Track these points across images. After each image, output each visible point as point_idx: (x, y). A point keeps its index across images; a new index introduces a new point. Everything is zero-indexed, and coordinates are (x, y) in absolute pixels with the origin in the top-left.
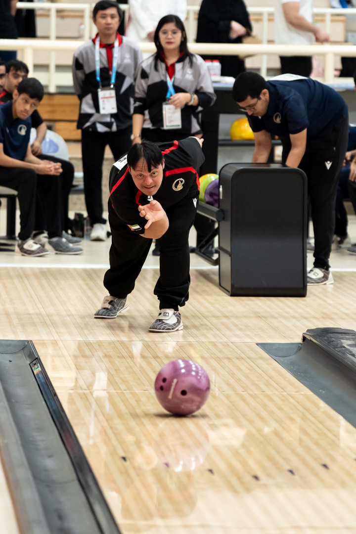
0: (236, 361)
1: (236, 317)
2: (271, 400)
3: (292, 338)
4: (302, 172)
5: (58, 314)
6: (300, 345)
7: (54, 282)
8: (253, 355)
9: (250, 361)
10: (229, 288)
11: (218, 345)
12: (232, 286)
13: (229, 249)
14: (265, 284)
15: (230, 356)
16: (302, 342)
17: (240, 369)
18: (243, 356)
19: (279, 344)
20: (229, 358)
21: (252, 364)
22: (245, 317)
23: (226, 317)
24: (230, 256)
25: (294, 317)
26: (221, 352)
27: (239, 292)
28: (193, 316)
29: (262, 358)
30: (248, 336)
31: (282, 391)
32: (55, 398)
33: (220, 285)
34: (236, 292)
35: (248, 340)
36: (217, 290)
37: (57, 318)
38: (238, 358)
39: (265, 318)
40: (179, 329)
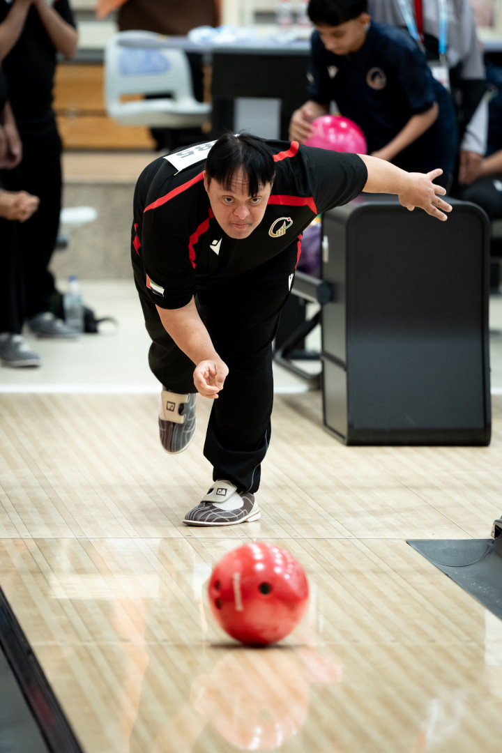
0: (371, 577)
1: (363, 488)
2: (450, 659)
3: (472, 530)
4: (479, 211)
5: (24, 486)
6: (491, 544)
7: (12, 423)
8: (403, 565)
9: (398, 577)
10: (344, 429)
11: (334, 543)
12: (350, 426)
13: (342, 356)
14: (411, 422)
15: (359, 568)
16: (493, 538)
17: (381, 595)
18: (384, 566)
19: (450, 541)
20: (357, 572)
21: (404, 584)
22: (380, 488)
23: (344, 488)
24: (346, 369)
25: (473, 488)
26: (341, 558)
27: (363, 439)
28: (279, 486)
29: (422, 572)
30: (391, 528)
31: (468, 639)
32: (30, 657)
33: (325, 424)
34: (357, 438)
35: (389, 534)
36: (320, 433)
37: (21, 493)
38: (375, 572)
39: (417, 488)
40: (249, 520)
